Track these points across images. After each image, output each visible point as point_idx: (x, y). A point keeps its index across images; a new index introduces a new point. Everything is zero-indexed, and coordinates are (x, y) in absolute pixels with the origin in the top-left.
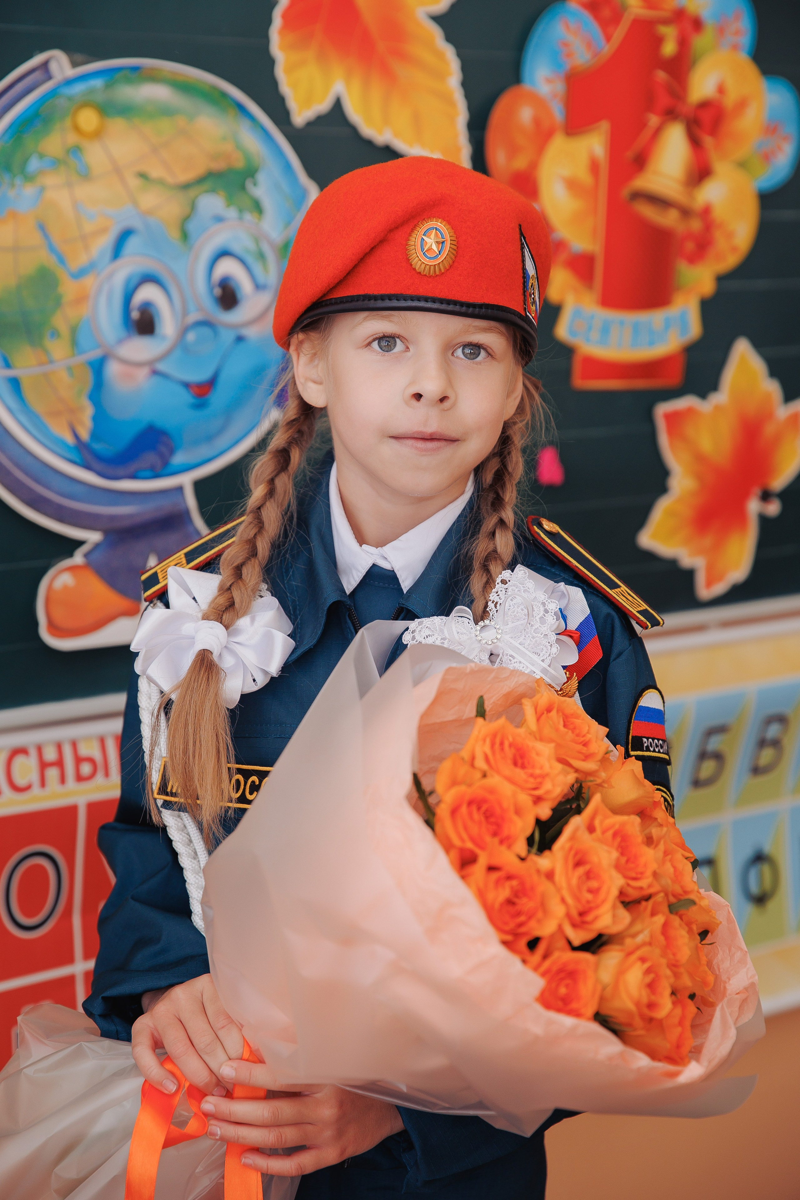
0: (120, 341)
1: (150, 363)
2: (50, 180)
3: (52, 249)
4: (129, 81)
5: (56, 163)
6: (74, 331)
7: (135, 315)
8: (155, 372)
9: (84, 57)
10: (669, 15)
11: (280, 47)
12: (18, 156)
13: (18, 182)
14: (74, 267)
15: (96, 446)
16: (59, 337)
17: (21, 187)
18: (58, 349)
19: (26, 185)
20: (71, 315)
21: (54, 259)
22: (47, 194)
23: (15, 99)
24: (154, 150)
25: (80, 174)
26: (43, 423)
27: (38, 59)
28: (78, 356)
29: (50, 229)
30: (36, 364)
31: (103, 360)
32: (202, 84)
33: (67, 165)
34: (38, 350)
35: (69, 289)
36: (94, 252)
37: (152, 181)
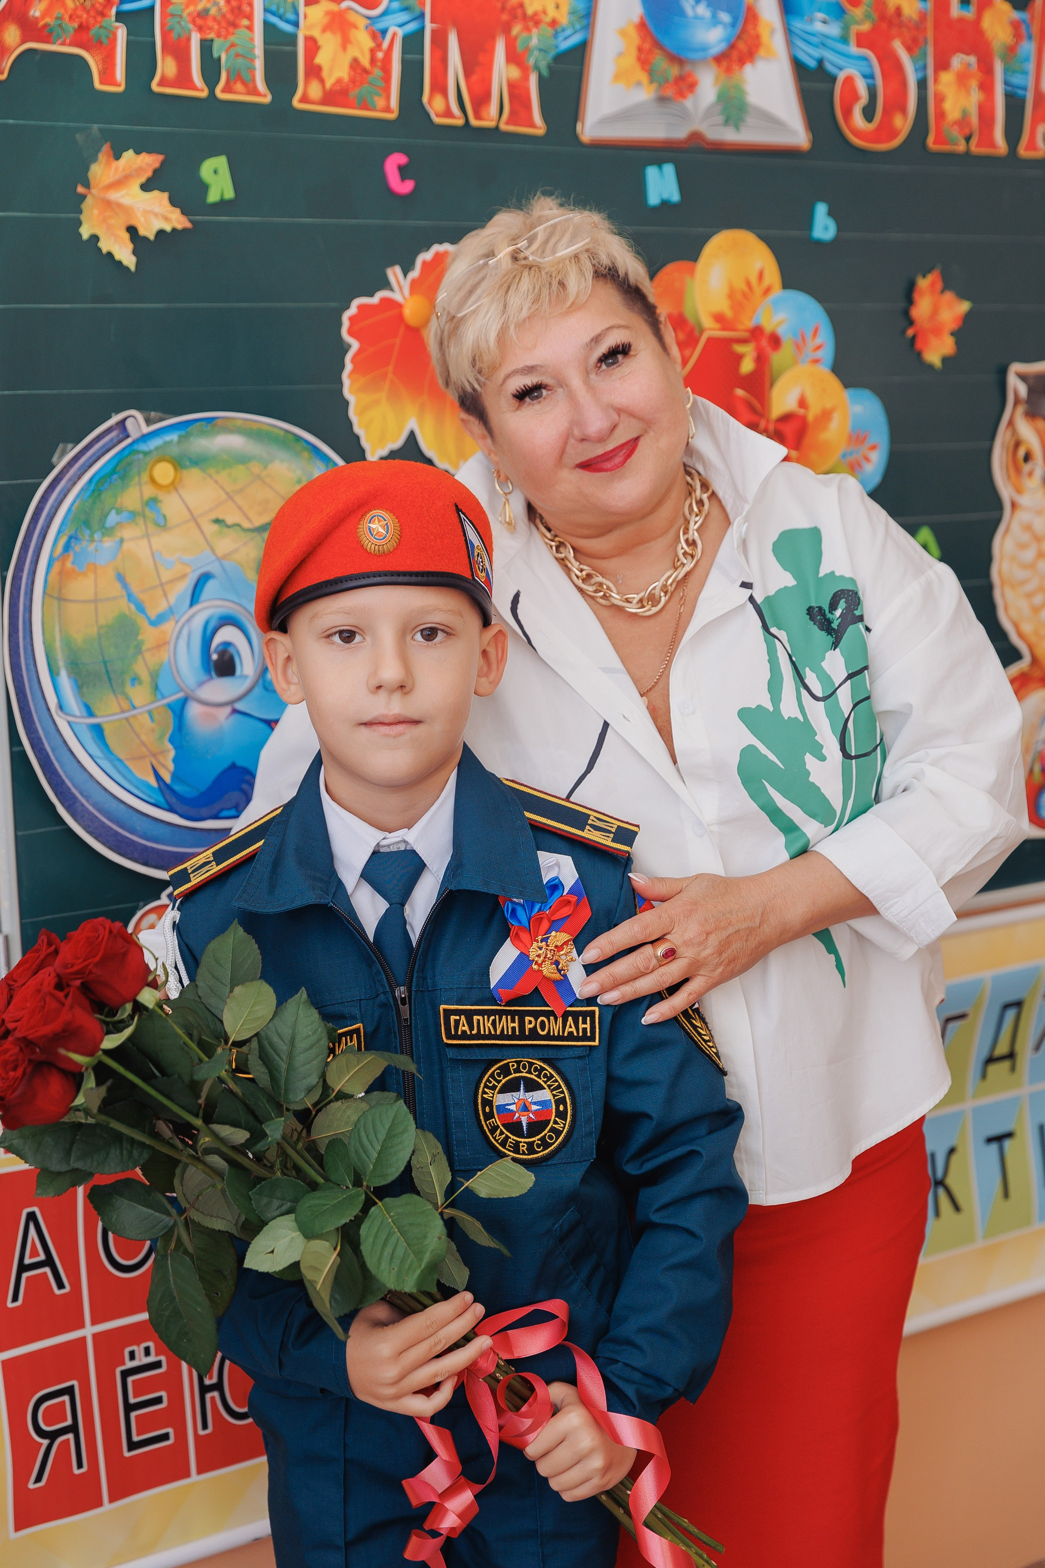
0: (201, 684)
2: (127, 533)
3: (130, 597)
4: (203, 433)
5: (133, 515)
6: (155, 677)
8: (235, 711)
9: (159, 414)
10: (745, 335)
11: (351, 392)
12: (97, 514)
13: (97, 536)
14: (153, 614)
15: (177, 788)
16: (140, 683)
17: (101, 541)
18: (140, 695)
19: (106, 539)
20: (152, 660)
21: (133, 607)
22: (126, 546)
23: (94, 458)
24: (230, 497)
25: (157, 524)
26: (127, 767)
27: (115, 419)
28: (159, 700)
29: (129, 579)
30: (118, 710)
31: (185, 701)
32: (276, 431)
33: (144, 517)
34: (120, 697)
35: (149, 635)
36: (172, 599)
37: (228, 527)
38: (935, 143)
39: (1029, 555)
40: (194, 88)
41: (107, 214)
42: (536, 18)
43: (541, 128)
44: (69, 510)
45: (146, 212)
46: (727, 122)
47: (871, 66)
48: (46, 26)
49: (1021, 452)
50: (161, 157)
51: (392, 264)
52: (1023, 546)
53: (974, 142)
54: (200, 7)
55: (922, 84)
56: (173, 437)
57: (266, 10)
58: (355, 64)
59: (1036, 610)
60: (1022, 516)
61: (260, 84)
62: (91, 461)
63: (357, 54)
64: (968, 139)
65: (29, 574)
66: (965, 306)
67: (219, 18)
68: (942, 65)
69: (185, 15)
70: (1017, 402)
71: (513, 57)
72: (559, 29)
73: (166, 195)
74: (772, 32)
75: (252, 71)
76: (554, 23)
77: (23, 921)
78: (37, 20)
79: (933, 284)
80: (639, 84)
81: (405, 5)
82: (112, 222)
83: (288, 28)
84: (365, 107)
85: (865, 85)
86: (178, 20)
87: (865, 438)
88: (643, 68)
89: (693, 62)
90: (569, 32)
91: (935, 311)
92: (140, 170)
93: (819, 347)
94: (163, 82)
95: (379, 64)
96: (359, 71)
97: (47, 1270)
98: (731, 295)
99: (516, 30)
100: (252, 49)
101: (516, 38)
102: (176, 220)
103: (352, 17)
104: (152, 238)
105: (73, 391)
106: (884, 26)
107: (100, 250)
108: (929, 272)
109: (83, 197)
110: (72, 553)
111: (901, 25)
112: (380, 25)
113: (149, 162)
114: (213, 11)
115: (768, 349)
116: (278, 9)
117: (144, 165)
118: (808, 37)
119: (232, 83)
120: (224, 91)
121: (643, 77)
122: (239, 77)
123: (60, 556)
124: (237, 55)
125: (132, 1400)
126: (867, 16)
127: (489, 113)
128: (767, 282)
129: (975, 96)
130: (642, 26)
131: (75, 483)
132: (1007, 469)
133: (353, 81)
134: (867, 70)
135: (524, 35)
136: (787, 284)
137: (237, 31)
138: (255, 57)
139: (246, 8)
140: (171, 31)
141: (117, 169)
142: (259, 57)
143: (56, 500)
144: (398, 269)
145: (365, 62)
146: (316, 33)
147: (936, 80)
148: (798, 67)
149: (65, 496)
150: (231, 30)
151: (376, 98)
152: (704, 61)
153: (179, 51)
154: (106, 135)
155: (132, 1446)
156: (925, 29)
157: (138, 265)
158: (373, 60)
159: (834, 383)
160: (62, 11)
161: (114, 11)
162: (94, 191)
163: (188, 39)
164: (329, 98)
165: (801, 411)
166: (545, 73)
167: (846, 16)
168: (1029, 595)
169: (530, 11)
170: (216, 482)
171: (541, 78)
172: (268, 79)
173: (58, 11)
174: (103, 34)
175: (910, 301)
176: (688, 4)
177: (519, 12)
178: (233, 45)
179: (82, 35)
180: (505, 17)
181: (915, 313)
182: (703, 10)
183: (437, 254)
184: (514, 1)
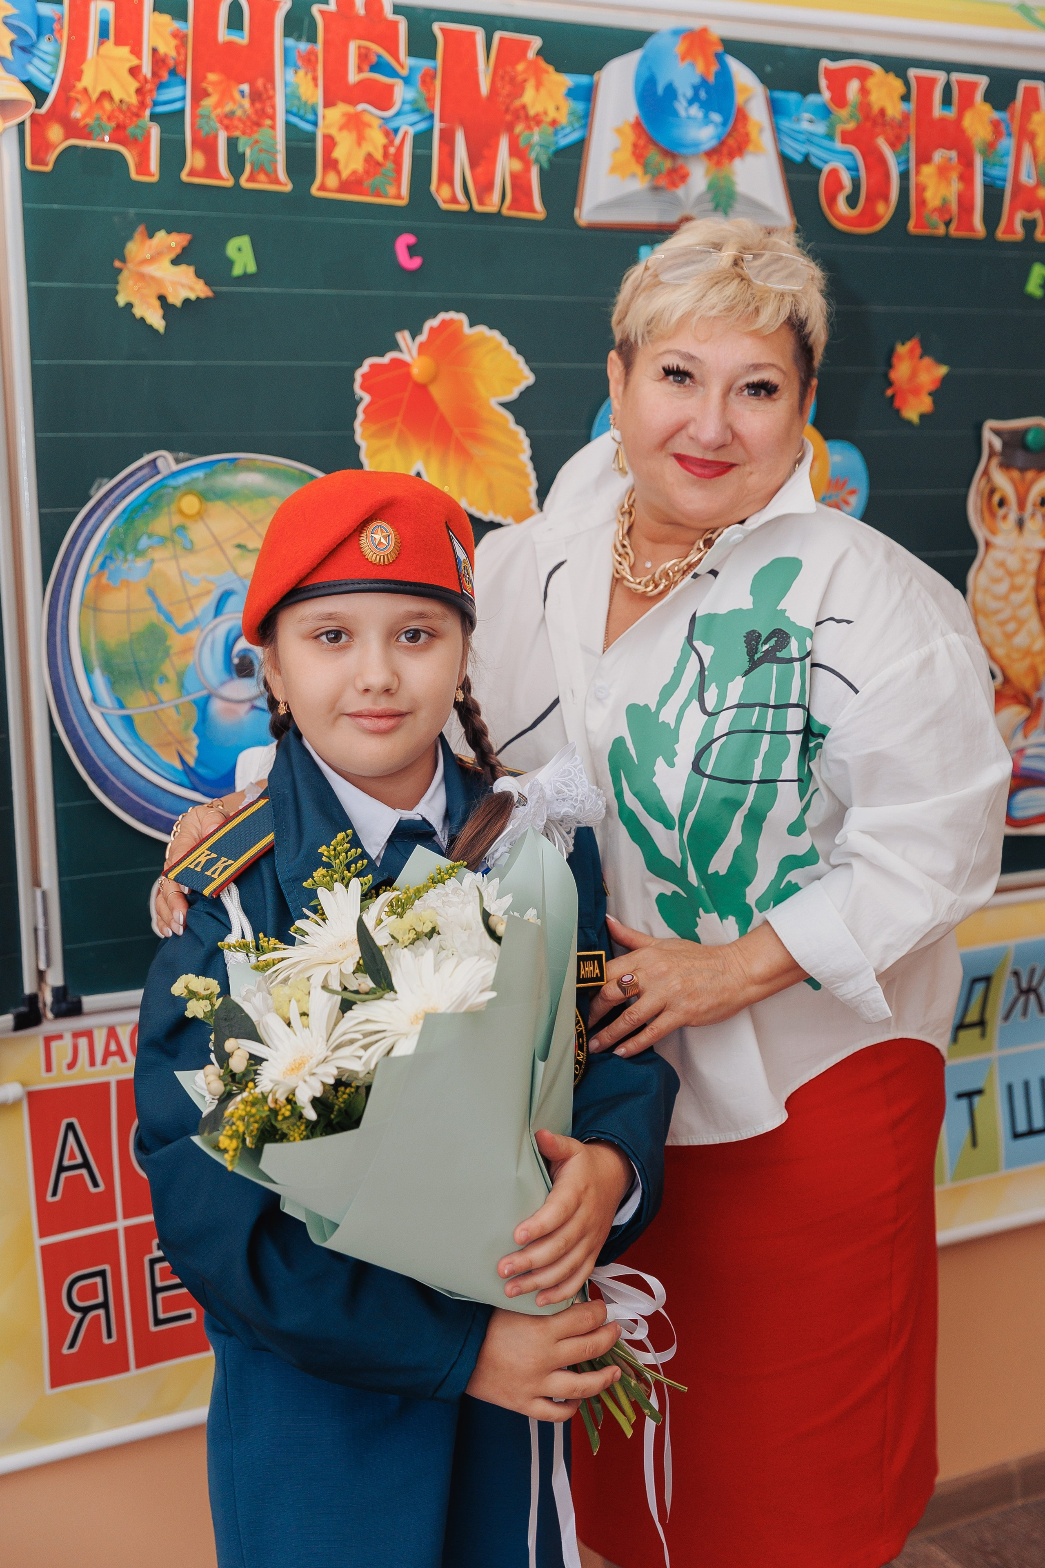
0: (223, 684)
1: (250, 700)
2: (158, 555)
3: (159, 608)
4: (226, 471)
5: (163, 540)
6: (181, 676)
7: (236, 661)
8: (252, 708)
9: (187, 455)
11: (362, 437)
12: (130, 538)
13: (130, 557)
14: (180, 623)
15: (202, 771)
16: (168, 681)
17: (133, 561)
18: (167, 692)
19: (138, 559)
20: (179, 662)
21: (162, 618)
22: (156, 566)
23: (127, 491)
24: (251, 526)
25: (185, 548)
26: (153, 752)
27: (147, 458)
28: (185, 696)
29: (158, 594)
30: (147, 704)
31: (208, 699)
32: (292, 470)
33: (173, 541)
34: (149, 693)
35: (176, 641)
36: (198, 611)
37: (249, 551)
38: (915, 227)
39: (1002, 588)
40: (220, 177)
41: (142, 284)
42: (538, 118)
43: (541, 213)
44: (105, 534)
45: (174, 284)
46: (716, 209)
47: (855, 160)
48: (86, 126)
49: (996, 498)
50: (188, 237)
51: (401, 329)
52: (997, 581)
53: (953, 226)
54: (227, 109)
55: (904, 176)
56: (200, 474)
57: (288, 112)
58: (369, 158)
59: (1009, 636)
60: (996, 555)
61: (282, 174)
62: (125, 493)
63: (371, 150)
64: (947, 224)
65: (67, 588)
66: (943, 370)
67: (244, 118)
68: (924, 158)
69: (213, 116)
70: (992, 454)
71: (516, 151)
72: (559, 128)
73: (192, 269)
74: (761, 130)
75: (274, 164)
76: (554, 123)
77: (62, 879)
78: (77, 121)
79: (911, 351)
80: (634, 175)
81: (416, 107)
82: (145, 291)
83: (307, 127)
84: (378, 194)
85: (849, 176)
86: (207, 120)
87: (844, 484)
88: (638, 162)
89: (685, 157)
90: (568, 130)
91: (914, 374)
92: (170, 248)
94: (192, 173)
95: (391, 157)
96: (373, 164)
97: (84, 1172)
99: (519, 128)
100: (274, 145)
101: (518, 136)
102: (199, 290)
103: (367, 118)
104: (178, 304)
105: (110, 434)
106: (869, 125)
107: (134, 315)
108: (909, 340)
109: (119, 271)
110: (107, 572)
111: (884, 124)
112: (393, 125)
113: (178, 240)
114: (239, 113)
116: (299, 110)
117: (174, 244)
118: (794, 135)
119: (256, 174)
120: (247, 181)
121: (639, 170)
122: (262, 169)
123: (96, 573)
124: (261, 150)
125: (159, 1284)
126: (852, 116)
127: (491, 199)
129: (955, 186)
130: (637, 125)
131: (110, 512)
132: (982, 513)
133: (367, 172)
134: (851, 163)
135: (526, 133)
137: (261, 130)
138: (278, 152)
139: (269, 110)
140: (200, 129)
141: (150, 246)
142: (280, 151)
143: (93, 526)
144: (407, 334)
145: (379, 156)
146: (334, 132)
147: (918, 172)
148: (786, 162)
149: (102, 522)
150: (255, 128)
151: (388, 187)
152: (696, 156)
153: (207, 146)
154: (141, 219)
155: (158, 1322)
156: (908, 128)
157: (167, 328)
158: (386, 155)
160: (101, 113)
161: (147, 113)
162: (130, 265)
163: (216, 137)
164: (344, 187)
166: (546, 166)
167: (832, 116)
168: (1002, 624)
169: (532, 112)
170: (239, 513)
171: (541, 170)
172: (290, 171)
173: (98, 113)
174: (138, 132)
175: (890, 365)
176: (681, 106)
177: (522, 114)
178: (257, 142)
179: (119, 134)
180: (508, 118)
181: (894, 375)
182: (695, 111)
183: (443, 322)
184: (517, 103)
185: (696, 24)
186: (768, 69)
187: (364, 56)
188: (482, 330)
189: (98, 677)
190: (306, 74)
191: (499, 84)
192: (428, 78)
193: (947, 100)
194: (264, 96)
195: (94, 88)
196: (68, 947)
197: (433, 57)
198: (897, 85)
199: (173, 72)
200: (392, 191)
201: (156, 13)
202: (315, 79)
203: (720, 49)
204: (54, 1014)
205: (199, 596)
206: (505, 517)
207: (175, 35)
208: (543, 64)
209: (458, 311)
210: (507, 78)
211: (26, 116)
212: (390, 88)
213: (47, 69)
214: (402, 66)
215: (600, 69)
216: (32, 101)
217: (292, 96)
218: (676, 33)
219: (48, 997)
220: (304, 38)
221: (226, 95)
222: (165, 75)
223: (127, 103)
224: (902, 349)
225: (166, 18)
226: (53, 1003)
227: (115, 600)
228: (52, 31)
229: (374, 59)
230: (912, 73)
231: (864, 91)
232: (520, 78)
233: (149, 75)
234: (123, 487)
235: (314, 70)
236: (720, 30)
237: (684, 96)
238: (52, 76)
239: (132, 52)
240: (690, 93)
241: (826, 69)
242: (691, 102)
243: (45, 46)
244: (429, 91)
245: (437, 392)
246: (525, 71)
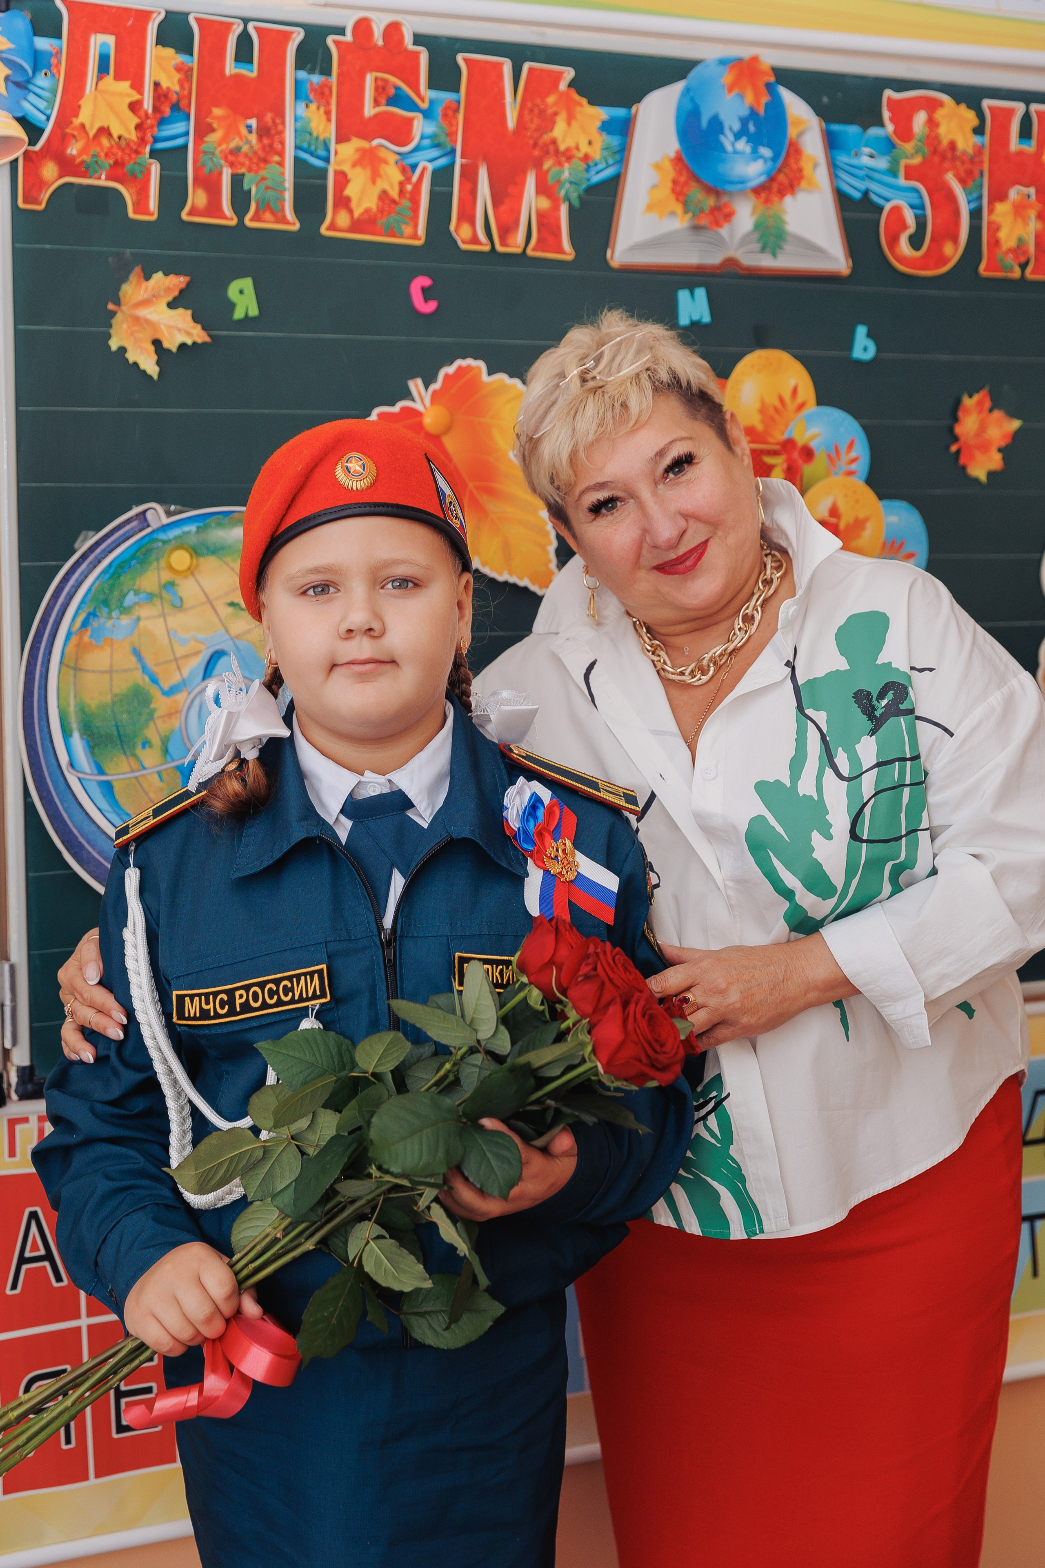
2: (144, 612)
3: (144, 668)
4: (219, 525)
5: (151, 596)
6: (165, 741)
9: (179, 508)
10: (777, 447)
12: (116, 593)
13: (115, 614)
14: (166, 686)
16: (151, 746)
17: (118, 618)
18: (150, 757)
19: (123, 617)
20: (163, 726)
21: (147, 679)
22: (142, 624)
23: (114, 545)
25: (174, 606)
27: (136, 510)
28: (169, 762)
29: (145, 654)
30: (128, 769)
33: (161, 598)
34: (131, 758)
35: (161, 704)
36: (186, 672)
37: (242, 610)
38: (986, 270)
40: (223, 216)
41: (136, 328)
42: (569, 153)
43: (570, 254)
44: (89, 589)
45: (170, 327)
46: (763, 250)
47: (921, 197)
48: (83, 162)
50: (187, 279)
51: (413, 377)
53: (1029, 270)
54: (233, 145)
55: (976, 215)
56: (192, 528)
57: (298, 148)
58: (384, 195)
61: (289, 214)
62: (111, 547)
63: (386, 186)
64: (1023, 266)
65: (46, 646)
66: (1016, 424)
67: (250, 154)
68: (999, 195)
69: (217, 152)
71: (543, 189)
72: (591, 163)
73: (189, 312)
74: (816, 165)
75: (282, 202)
76: (586, 158)
77: (32, 952)
78: (73, 158)
79: (980, 403)
80: (673, 213)
81: (437, 142)
82: (139, 335)
83: (318, 163)
84: (392, 234)
85: (912, 215)
86: (211, 156)
87: (901, 545)
88: (677, 200)
89: (730, 194)
90: (600, 167)
91: (983, 427)
92: (168, 290)
93: (854, 460)
94: (193, 212)
95: (408, 196)
96: (387, 202)
97: (46, 1264)
98: (763, 410)
99: (547, 165)
100: (283, 182)
101: (548, 171)
102: (196, 334)
103: (383, 153)
104: (174, 350)
105: (98, 485)
106: (936, 159)
107: (127, 360)
108: (977, 392)
109: (113, 314)
110: (89, 629)
111: (954, 159)
112: (411, 160)
113: (177, 282)
114: (245, 149)
115: (800, 462)
116: (309, 146)
117: (171, 286)
118: (853, 170)
119: (261, 212)
120: (252, 220)
121: (678, 208)
122: (268, 207)
123: (78, 630)
124: (267, 188)
125: (123, 1388)
126: (917, 151)
127: (516, 240)
128: (800, 399)
129: (1033, 225)
130: (678, 160)
131: (95, 567)
133: (381, 211)
134: (916, 201)
135: (555, 170)
136: (820, 402)
137: (268, 166)
138: (285, 190)
139: (278, 146)
140: (204, 166)
141: (146, 289)
142: (288, 188)
143: (77, 580)
144: (419, 381)
145: (394, 193)
146: (346, 168)
147: (991, 211)
148: (842, 199)
149: (86, 577)
150: (262, 165)
151: (403, 227)
152: (742, 192)
153: (211, 185)
154: (138, 259)
155: (121, 1429)
156: (981, 162)
157: (160, 374)
158: (402, 192)
159: (869, 494)
160: (98, 149)
161: (147, 149)
162: (124, 308)
163: (220, 174)
164: (356, 226)
165: (833, 520)
166: (576, 203)
167: (894, 151)
169: (562, 148)
170: (232, 569)
171: (571, 209)
172: (298, 209)
173: (95, 150)
174: (137, 169)
175: (956, 419)
176: (727, 140)
177: (551, 148)
178: (263, 179)
179: (117, 171)
180: (536, 153)
181: (958, 430)
182: (742, 145)
183: (460, 368)
184: (547, 137)
185: (745, 53)
186: (825, 100)
187: (381, 88)
188: (502, 377)
189: (77, 741)
190: (318, 108)
191: (527, 117)
192: (450, 111)
193: (1025, 132)
194: (273, 132)
195: (92, 124)
196: (35, 1025)
197: (457, 90)
198: (970, 116)
199: (176, 107)
200: (408, 230)
201: (159, 47)
202: (328, 113)
203: (772, 79)
204: (18, 1096)
205: (187, 656)
206: (521, 579)
207: (179, 69)
208: (577, 97)
209: (476, 358)
210: (536, 111)
211: (19, 153)
212: (409, 122)
213: (42, 105)
214: (423, 100)
215: (639, 102)
216: (26, 139)
217: (302, 131)
218: (722, 62)
219: (14, 1078)
220: (317, 71)
221: (231, 131)
222: (167, 110)
223: (126, 139)
224: (968, 402)
225: (170, 52)
226: (18, 1084)
227: (97, 659)
228: (49, 67)
229: (392, 91)
230: (986, 103)
231: (932, 123)
232: (550, 111)
233: (150, 111)
234: (109, 541)
235: (328, 104)
236: (771, 58)
237: (731, 129)
238: (48, 112)
239: (132, 87)
240: (737, 126)
241: (889, 99)
242: (738, 136)
243: (42, 81)
244: (451, 125)
245: (450, 443)
246: (556, 104)
